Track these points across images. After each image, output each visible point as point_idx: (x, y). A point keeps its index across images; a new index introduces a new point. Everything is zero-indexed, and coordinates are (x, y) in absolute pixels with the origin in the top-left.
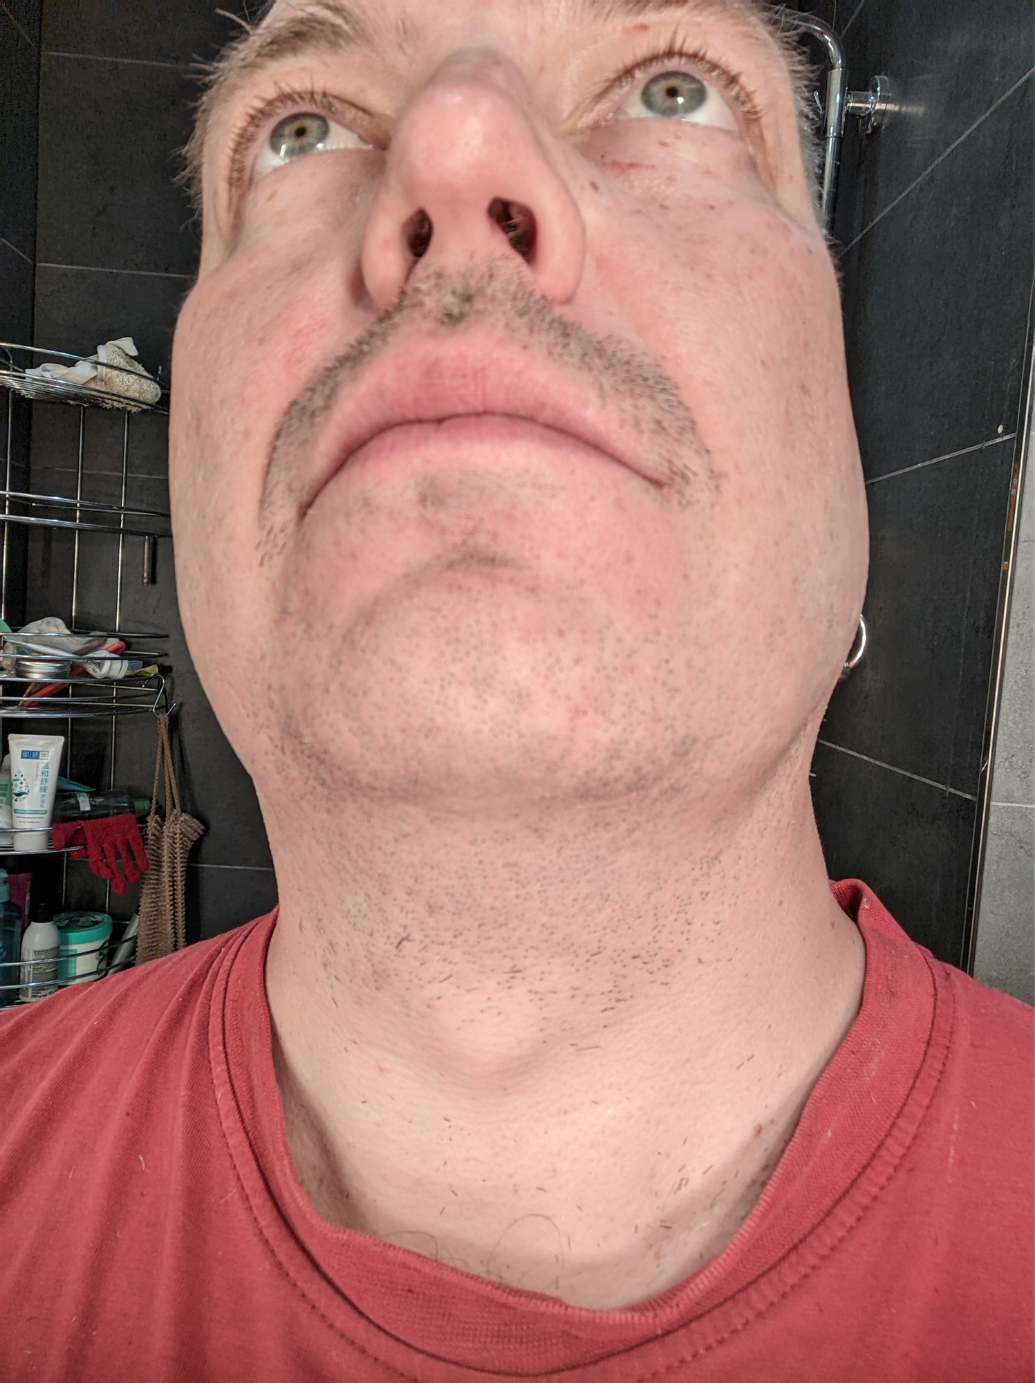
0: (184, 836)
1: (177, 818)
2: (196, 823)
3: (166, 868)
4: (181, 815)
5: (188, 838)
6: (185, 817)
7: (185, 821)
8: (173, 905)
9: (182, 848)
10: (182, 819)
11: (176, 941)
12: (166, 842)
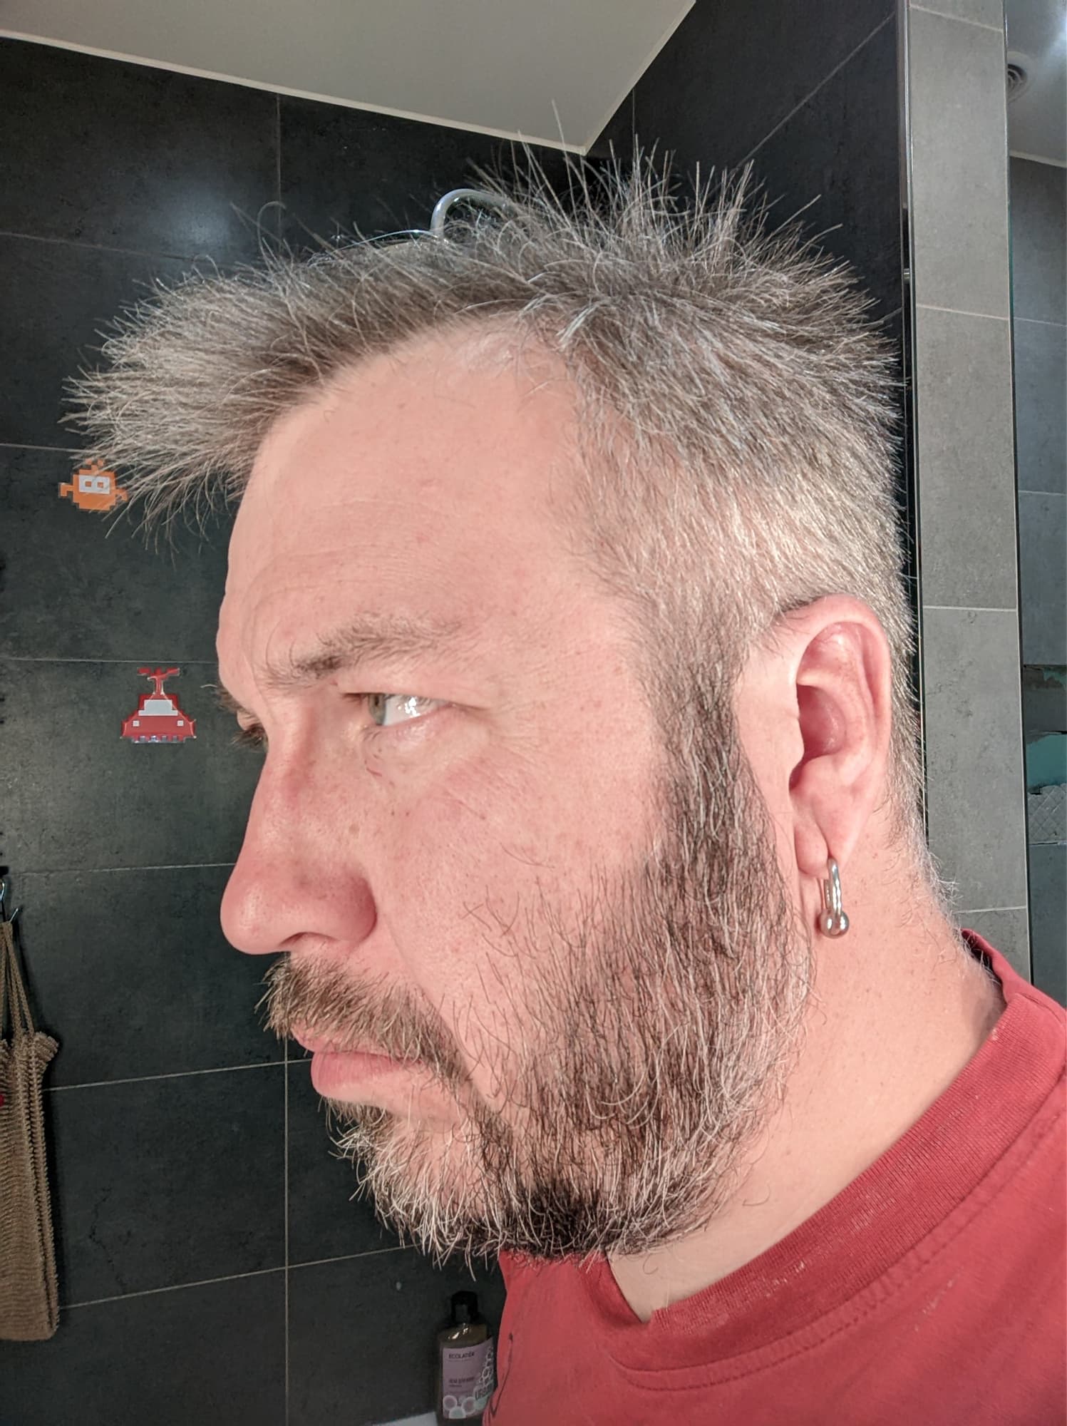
0: (40, 1058)
1: (30, 1039)
2: (51, 1042)
3: (21, 1100)
4: (34, 1035)
5: (44, 1059)
6: (40, 1036)
7: (41, 1041)
8: (31, 1141)
9: (38, 1073)
10: (37, 1039)
11: (38, 1183)
12: (19, 1069)
